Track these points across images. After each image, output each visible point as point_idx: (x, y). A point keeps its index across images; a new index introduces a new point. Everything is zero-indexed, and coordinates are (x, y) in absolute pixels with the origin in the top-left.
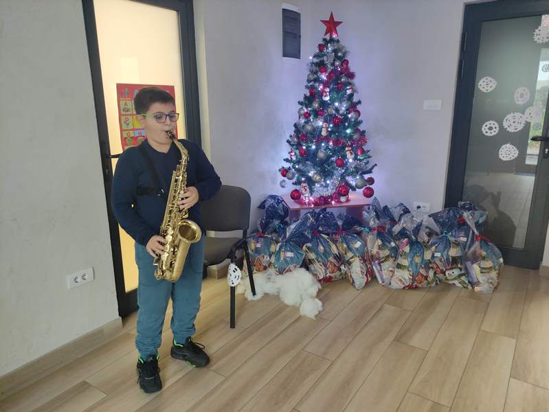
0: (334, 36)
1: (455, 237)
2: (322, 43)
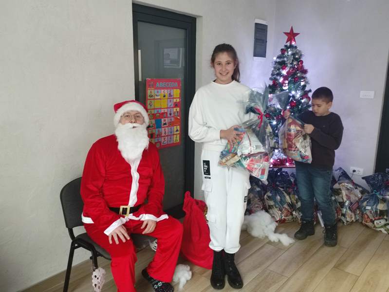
0: (293, 43)
1: (382, 195)
2: (283, 48)
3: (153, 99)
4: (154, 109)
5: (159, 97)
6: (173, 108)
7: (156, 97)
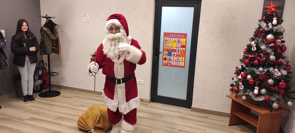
3: (167, 42)
4: (168, 47)
5: (171, 41)
6: (180, 47)
7: (169, 41)
